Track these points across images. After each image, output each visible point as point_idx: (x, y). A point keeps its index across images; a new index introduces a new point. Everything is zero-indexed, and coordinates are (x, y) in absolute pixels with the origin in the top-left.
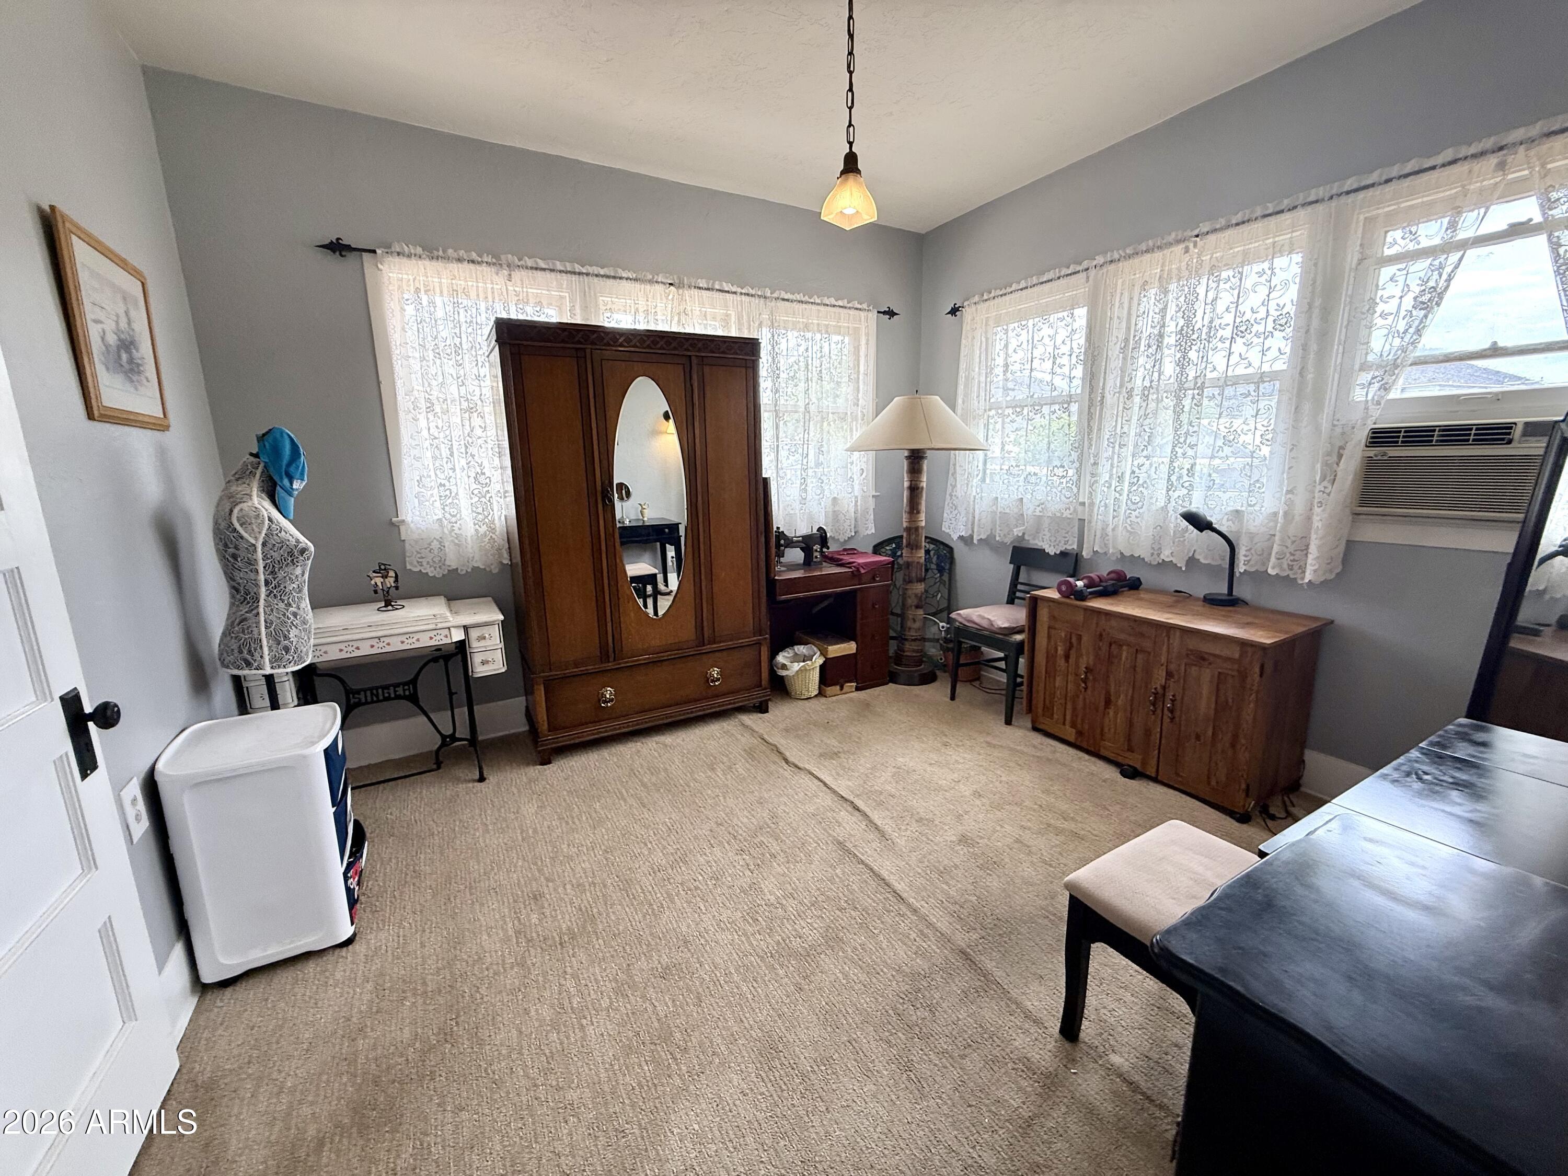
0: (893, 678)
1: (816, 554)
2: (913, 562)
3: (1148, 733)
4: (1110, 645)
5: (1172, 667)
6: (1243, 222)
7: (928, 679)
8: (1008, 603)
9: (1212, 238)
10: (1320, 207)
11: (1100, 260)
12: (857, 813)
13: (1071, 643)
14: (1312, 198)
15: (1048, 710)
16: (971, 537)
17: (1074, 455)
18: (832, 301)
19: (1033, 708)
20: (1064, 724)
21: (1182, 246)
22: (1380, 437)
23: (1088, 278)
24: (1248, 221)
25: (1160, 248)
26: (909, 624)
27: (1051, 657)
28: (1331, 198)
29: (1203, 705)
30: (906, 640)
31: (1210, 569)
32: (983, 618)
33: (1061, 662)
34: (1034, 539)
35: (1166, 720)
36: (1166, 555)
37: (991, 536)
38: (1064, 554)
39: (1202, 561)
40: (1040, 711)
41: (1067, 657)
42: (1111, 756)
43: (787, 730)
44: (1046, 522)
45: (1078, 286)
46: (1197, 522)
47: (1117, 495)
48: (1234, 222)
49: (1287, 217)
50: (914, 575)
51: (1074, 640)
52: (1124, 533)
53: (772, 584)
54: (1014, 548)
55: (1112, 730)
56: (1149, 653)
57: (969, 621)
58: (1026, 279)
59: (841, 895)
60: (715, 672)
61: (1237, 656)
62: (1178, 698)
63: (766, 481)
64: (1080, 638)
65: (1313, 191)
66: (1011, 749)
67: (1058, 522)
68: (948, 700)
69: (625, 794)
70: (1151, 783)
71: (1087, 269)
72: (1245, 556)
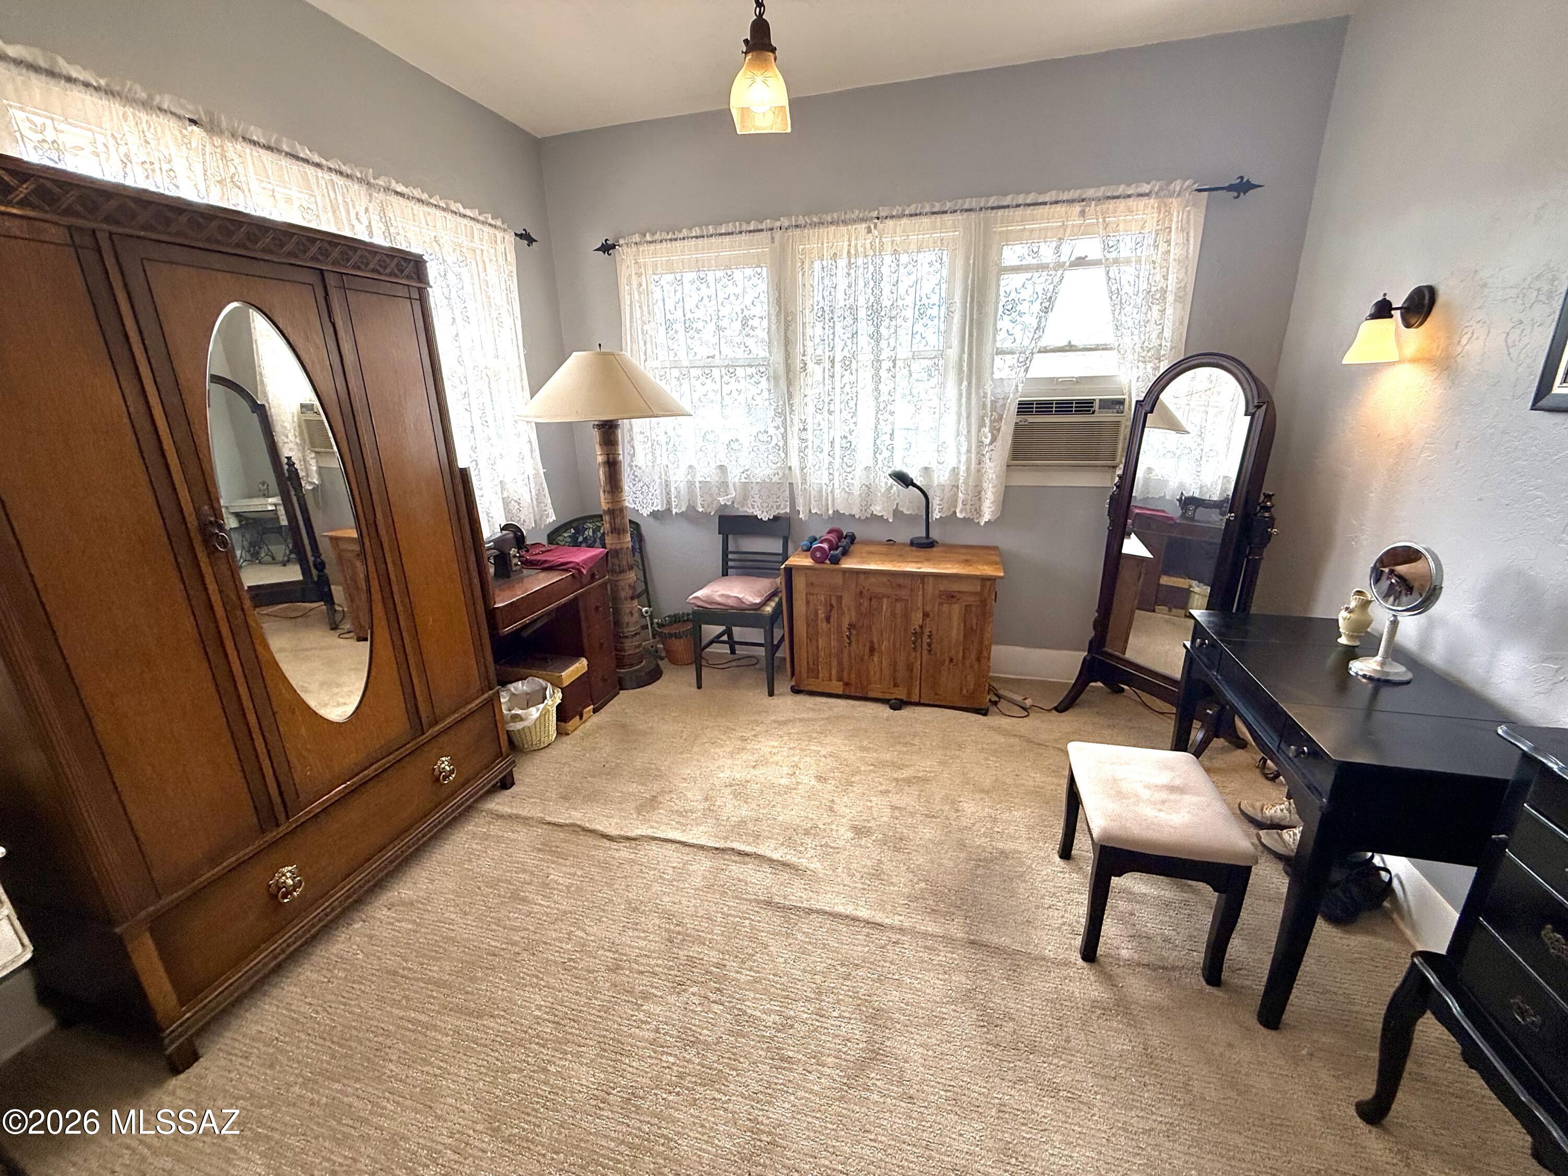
0: (622, 685)
1: (515, 561)
2: (622, 549)
3: (910, 668)
4: (871, 599)
5: (928, 609)
6: (916, 215)
7: (654, 675)
8: (723, 575)
9: (890, 223)
10: (973, 215)
11: (785, 222)
12: (747, 859)
13: (831, 605)
14: (966, 206)
15: (813, 672)
16: (669, 510)
17: (779, 421)
19: (797, 672)
20: (830, 680)
21: (864, 225)
22: (1025, 408)
23: (773, 238)
24: (920, 214)
25: (845, 222)
26: (626, 619)
27: (812, 622)
28: (981, 209)
29: (954, 633)
30: (627, 637)
31: (911, 519)
32: (728, 597)
33: (823, 625)
34: (743, 506)
35: (925, 652)
36: (877, 509)
37: (692, 508)
38: (776, 518)
39: (906, 512)
40: (804, 674)
41: (828, 619)
42: (880, 696)
44: (756, 488)
45: (760, 246)
46: (903, 479)
47: (831, 459)
48: (907, 212)
49: (948, 218)
50: (625, 563)
51: (834, 602)
52: (843, 493)
53: (491, 613)
54: (720, 517)
55: (878, 675)
56: (907, 600)
57: (711, 603)
58: (700, 226)
60: (445, 764)
61: (978, 589)
62: (934, 632)
63: (464, 473)
64: (840, 598)
65: (968, 200)
67: (767, 487)
68: (696, 689)
70: (916, 708)
71: (772, 229)
72: (940, 505)
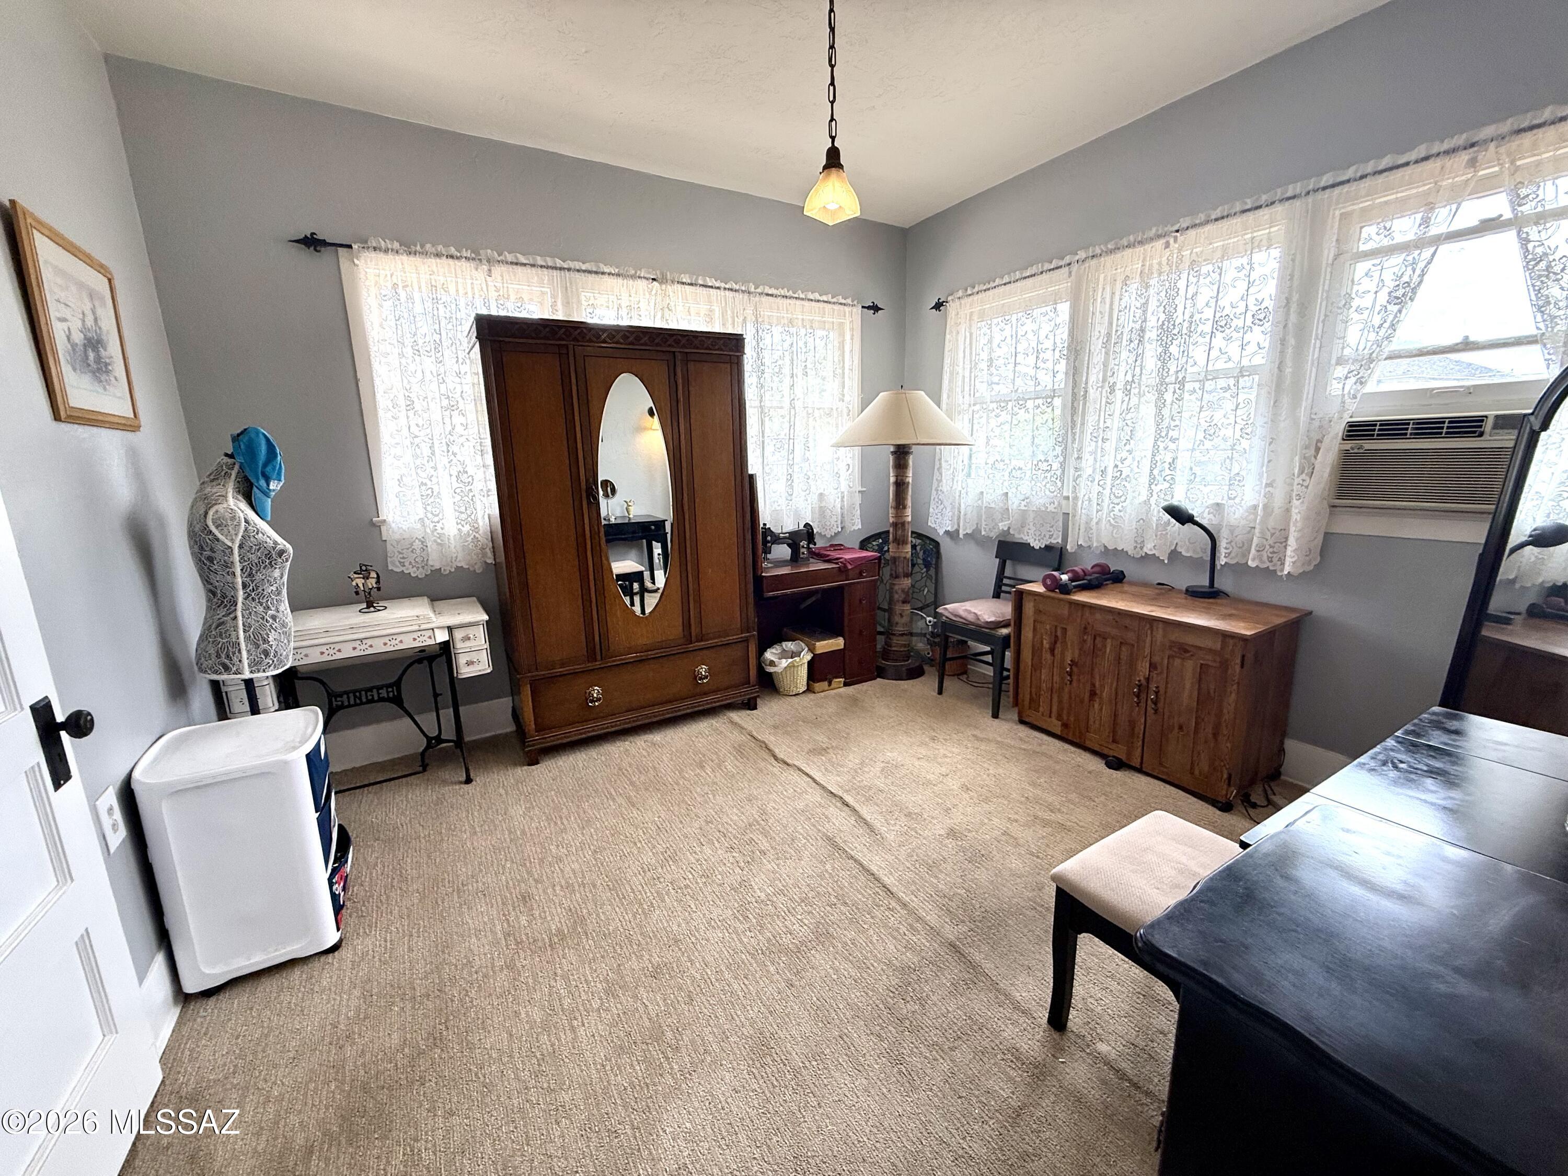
0: (881, 673)
1: (802, 550)
2: (899, 557)
3: (1132, 724)
4: (1095, 639)
5: (1156, 659)
6: (1223, 218)
7: (915, 673)
8: (993, 597)
9: (1192, 233)
10: (1297, 203)
11: (1082, 254)
12: (846, 808)
13: (1056, 636)
14: (1289, 194)
15: (1034, 702)
16: (957, 531)
17: (1059, 450)
18: (817, 296)
19: (1020, 701)
20: (1050, 717)
21: (1162, 242)
22: (1356, 431)
23: (1070, 273)
24: (1227, 216)
25: (1141, 243)
26: (897, 619)
27: (1037, 650)
28: (1308, 193)
29: (1186, 694)
30: (894, 635)
31: (1193, 563)
32: (970, 612)
33: (1047, 656)
34: (1019, 533)
35: (1150, 711)
36: (1148, 548)
37: (977, 530)
38: (1048, 548)
39: (1184, 553)
40: (1027, 703)
41: (1052, 651)
42: (1097, 748)
43: (775, 727)
44: (1032, 515)
45: (1060, 282)
46: (1179, 515)
47: (1101, 489)
48: (1213, 217)
49: (1264, 214)
50: (901, 570)
51: (1059, 633)
52: (1108, 526)
53: (759, 581)
54: (999, 541)
55: (1097, 722)
56: (1133, 645)
57: (956, 616)
58: (1009, 274)
59: (830, 890)
60: (703, 670)
61: (1218, 646)
62: (1162, 691)
63: (752, 477)
64: (1065, 630)
65: (1291, 187)
66: (998, 742)
67: (1042, 515)
68: (935, 694)
69: (614, 793)
70: (1137, 774)
71: (1069, 264)
72: (1226, 548)
